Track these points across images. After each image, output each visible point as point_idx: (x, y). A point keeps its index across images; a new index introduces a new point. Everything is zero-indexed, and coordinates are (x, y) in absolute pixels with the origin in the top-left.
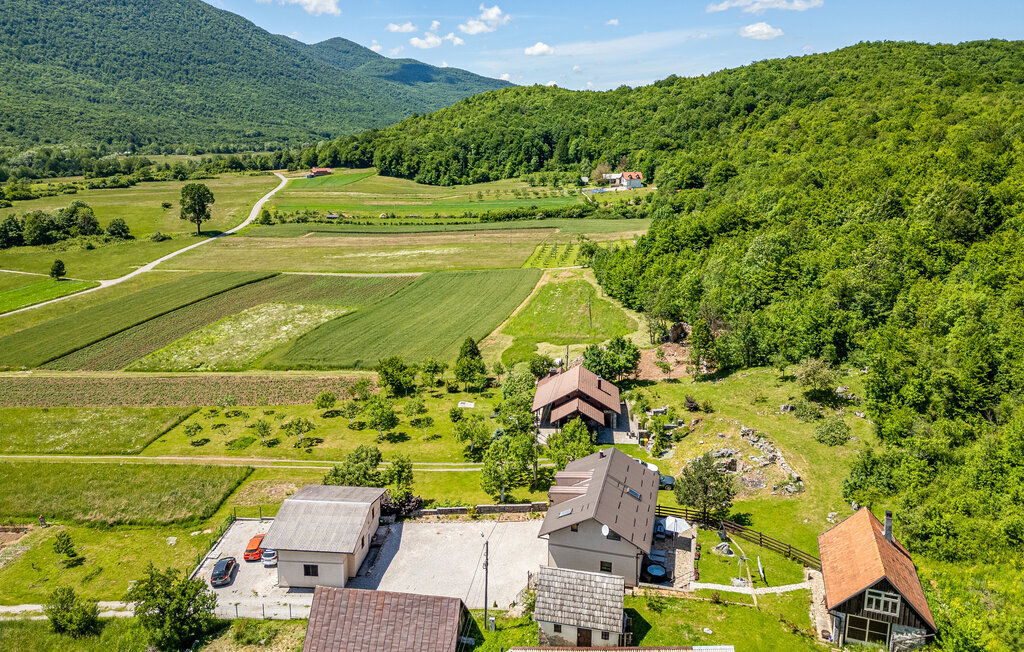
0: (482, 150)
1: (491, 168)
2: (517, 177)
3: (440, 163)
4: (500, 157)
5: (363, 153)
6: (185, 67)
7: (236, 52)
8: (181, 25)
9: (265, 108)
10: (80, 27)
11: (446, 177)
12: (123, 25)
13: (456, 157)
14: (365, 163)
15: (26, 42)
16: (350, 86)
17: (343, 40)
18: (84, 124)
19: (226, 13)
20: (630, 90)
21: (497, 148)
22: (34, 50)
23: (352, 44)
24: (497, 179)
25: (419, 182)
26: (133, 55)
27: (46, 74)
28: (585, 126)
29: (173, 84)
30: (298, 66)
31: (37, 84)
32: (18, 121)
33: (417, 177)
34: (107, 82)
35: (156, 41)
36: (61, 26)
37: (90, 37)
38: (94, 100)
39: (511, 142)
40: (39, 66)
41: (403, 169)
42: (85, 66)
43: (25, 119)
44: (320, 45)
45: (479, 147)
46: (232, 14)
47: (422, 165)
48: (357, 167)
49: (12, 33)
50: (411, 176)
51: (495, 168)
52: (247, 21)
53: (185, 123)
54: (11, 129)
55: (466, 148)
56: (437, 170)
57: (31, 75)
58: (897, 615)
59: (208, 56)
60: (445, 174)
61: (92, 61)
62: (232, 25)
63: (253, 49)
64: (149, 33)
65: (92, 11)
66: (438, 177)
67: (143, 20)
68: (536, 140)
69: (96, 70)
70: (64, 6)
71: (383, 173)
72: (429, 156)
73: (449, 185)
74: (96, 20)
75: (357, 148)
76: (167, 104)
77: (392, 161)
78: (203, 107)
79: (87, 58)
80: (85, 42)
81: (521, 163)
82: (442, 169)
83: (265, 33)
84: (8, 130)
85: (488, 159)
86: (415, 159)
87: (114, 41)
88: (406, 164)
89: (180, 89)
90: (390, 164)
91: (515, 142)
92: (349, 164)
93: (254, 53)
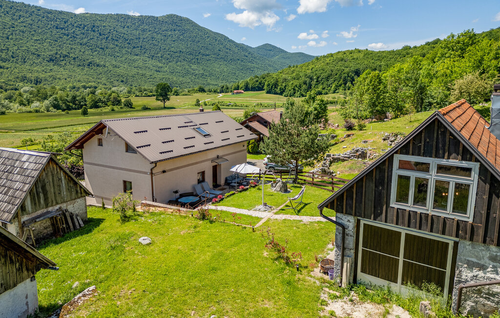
0: (320, 79)
1: (324, 89)
2: (338, 92)
3: (296, 86)
4: (329, 83)
5: (260, 84)
6: (197, 57)
7: (219, 50)
8: (197, 39)
9: (230, 75)
10: (156, 41)
11: (299, 93)
12: (173, 39)
13: (305, 83)
14: (260, 89)
15: (134, 48)
16: (270, 65)
17: (269, 44)
18: (151, 80)
19: (217, 33)
20: (410, 48)
21: (327, 78)
22: (137, 51)
23: (273, 47)
24: (327, 94)
25: (285, 96)
26: (176, 52)
27: (140, 61)
28: (380, 66)
29: (191, 65)
30: (247, 56)
31: (136, 64)
32: (125, 78)
33: (285, 93)
34: (164, 64)
35: (186, 46)
36: (148, 41)
37: (159, 45)
38: (158, 71)
39: (336, 75)
40: (138, 57)
41: (278, 90)
42: (156, 57)
43: (128, 77)
44: (258, 48)
45: (318, 78)
46: (219, 34)
47: (287, 87)
48: (257, 90)
49: (129, 44)
50: (281, 94)
51: (326, 88)
52: (226, 37)
53: (193, 80)
54: (122, 81)
55: (311, 79)
56: (294, 89)
57: (134, 61)
58: (469, 217)
59: (207, 52)
60: (298, 91)
61: (159, 55)
62: (219, 39)
63: (227, 49)
64: (183, 43)
65: (161, 34)
66: (295, 93)
67: (181, 37)
68: (350, 73)
69: (160, 59)
70: (151, 32)
71: (268, 92)
72: (291, 83)
73: (300, 97)
74: (163, 38)
75: (257, 81)
76: (188, 73)
77: (273, 86)
78: (203, 74)
79: (158, 53)
80: (157, 47)
81: (340, 85)
82: (297, 89)
83: (233, 42)
84: (121, 82)
85: (323, 84)
86: (284, 84)
87: (169, 46)
88: (279, 87)
89: (194, 67)
90: (272, 88)
91: (338, 74)
92: (253, 89)
93: (227, 51)
